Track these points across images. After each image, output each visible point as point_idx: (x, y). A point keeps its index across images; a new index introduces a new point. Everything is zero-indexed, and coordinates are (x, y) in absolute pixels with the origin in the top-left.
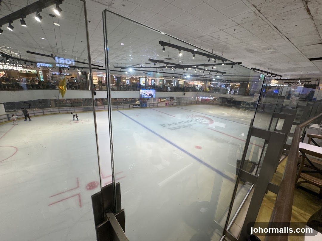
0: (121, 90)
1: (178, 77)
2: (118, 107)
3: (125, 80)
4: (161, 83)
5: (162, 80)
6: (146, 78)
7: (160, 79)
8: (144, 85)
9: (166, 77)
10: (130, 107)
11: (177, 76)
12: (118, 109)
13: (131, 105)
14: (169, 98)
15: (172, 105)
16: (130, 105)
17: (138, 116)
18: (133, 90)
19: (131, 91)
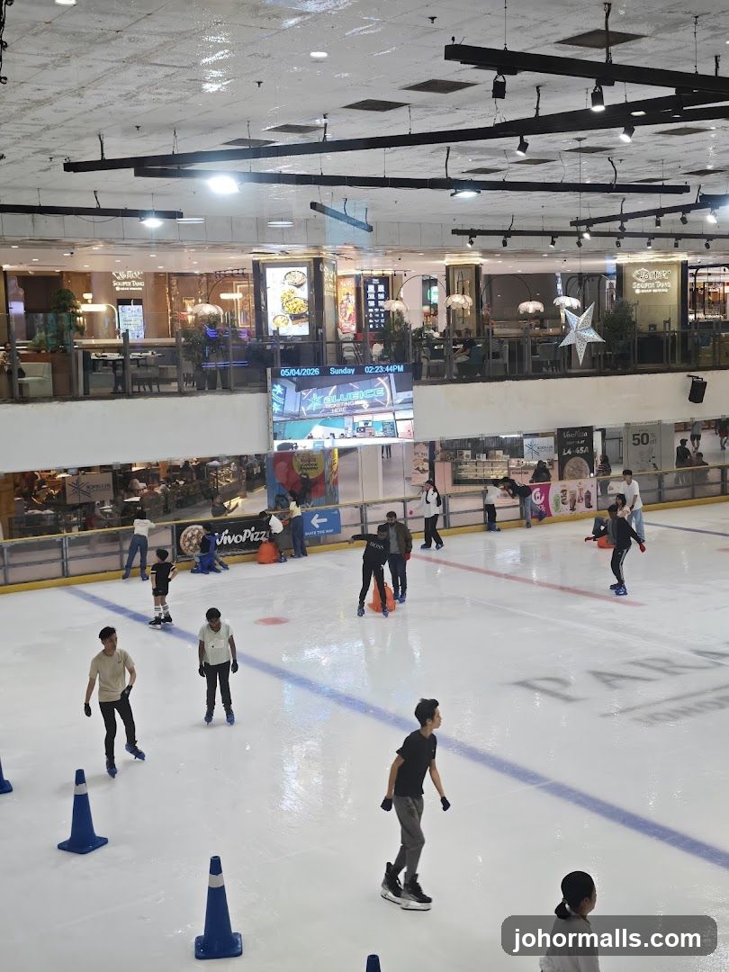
0: (87, 396)
1: (631, 225)
2: (64, 561)
3: (101, 308)
4: (457, 299)
5: (470, 275)
6: (317, 264)
7: (450, 260)
8: (302, 329)
9: (508, 234)
10: (184, 545)
11: (624, 217)
12: (65, 574)
13: (188, 532)
14: (550, 441)
15: (581, 507)
16: (180, 529)
17: (276, 621)
18: (201, 390)
19: (181, 393)
